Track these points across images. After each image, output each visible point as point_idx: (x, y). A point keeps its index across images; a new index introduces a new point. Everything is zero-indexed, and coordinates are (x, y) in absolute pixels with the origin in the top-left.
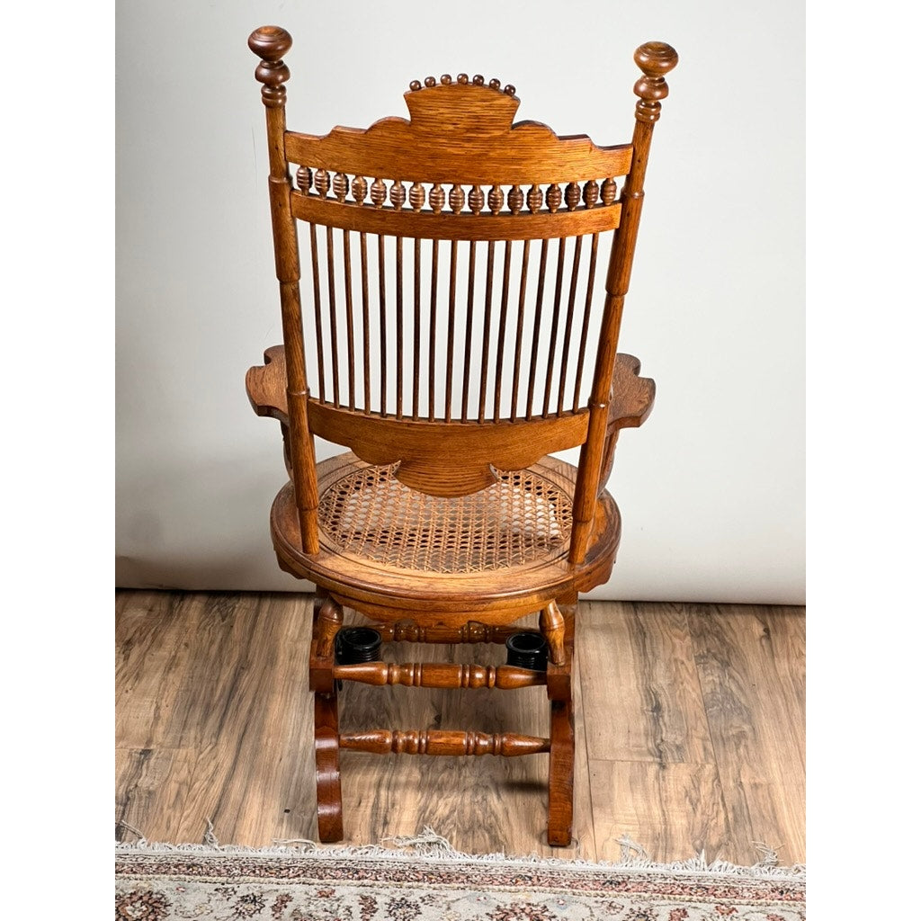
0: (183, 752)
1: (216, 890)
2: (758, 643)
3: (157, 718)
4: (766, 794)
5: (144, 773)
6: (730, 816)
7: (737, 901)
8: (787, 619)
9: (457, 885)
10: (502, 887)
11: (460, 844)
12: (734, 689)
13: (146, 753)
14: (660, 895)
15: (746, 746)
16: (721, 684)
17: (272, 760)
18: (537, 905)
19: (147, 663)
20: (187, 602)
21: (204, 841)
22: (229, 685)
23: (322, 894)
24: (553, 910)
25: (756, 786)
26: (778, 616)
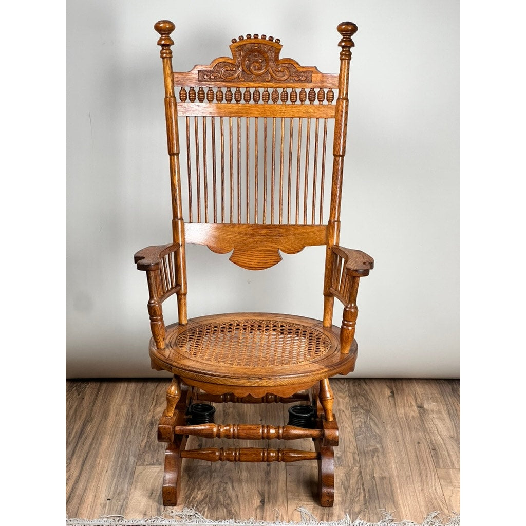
2: (387, 400)
4: (388, 482)
6: (367, 495)
8: (405, 386)
11: (209, 515)
12: (372, 425)
15: (378, 456)
16: (365, 422)
17: (102, 472)
22: (79, 431)
25: (382, 478)
26: (399, 385)
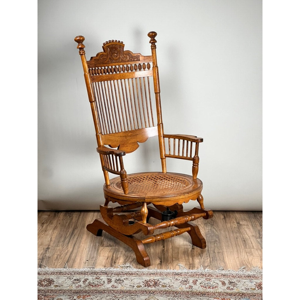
0: (58, 248)
1: (67, 278)
2: (222, 220)
3: (51, 240)
4: (221, 254)
5: (47, 253)
6: (211, 259)
7: (211, 278)
8: (231, 214)
9: (134, 276)
10: (146, 276)
11: (135, 267)
12: (214, 230)
13: (48, 248)
14: (190, 277)
15: (217, 244)
16: (211, 230)
17: (83, 249)
18: (156, 279)
19: (48, 228)
20: (59, 214)
21: (64, 268)
22: (71, 232)
23: (96, 278)
24: (160, 280)
25: (219, 252)
26: (228, 214)
